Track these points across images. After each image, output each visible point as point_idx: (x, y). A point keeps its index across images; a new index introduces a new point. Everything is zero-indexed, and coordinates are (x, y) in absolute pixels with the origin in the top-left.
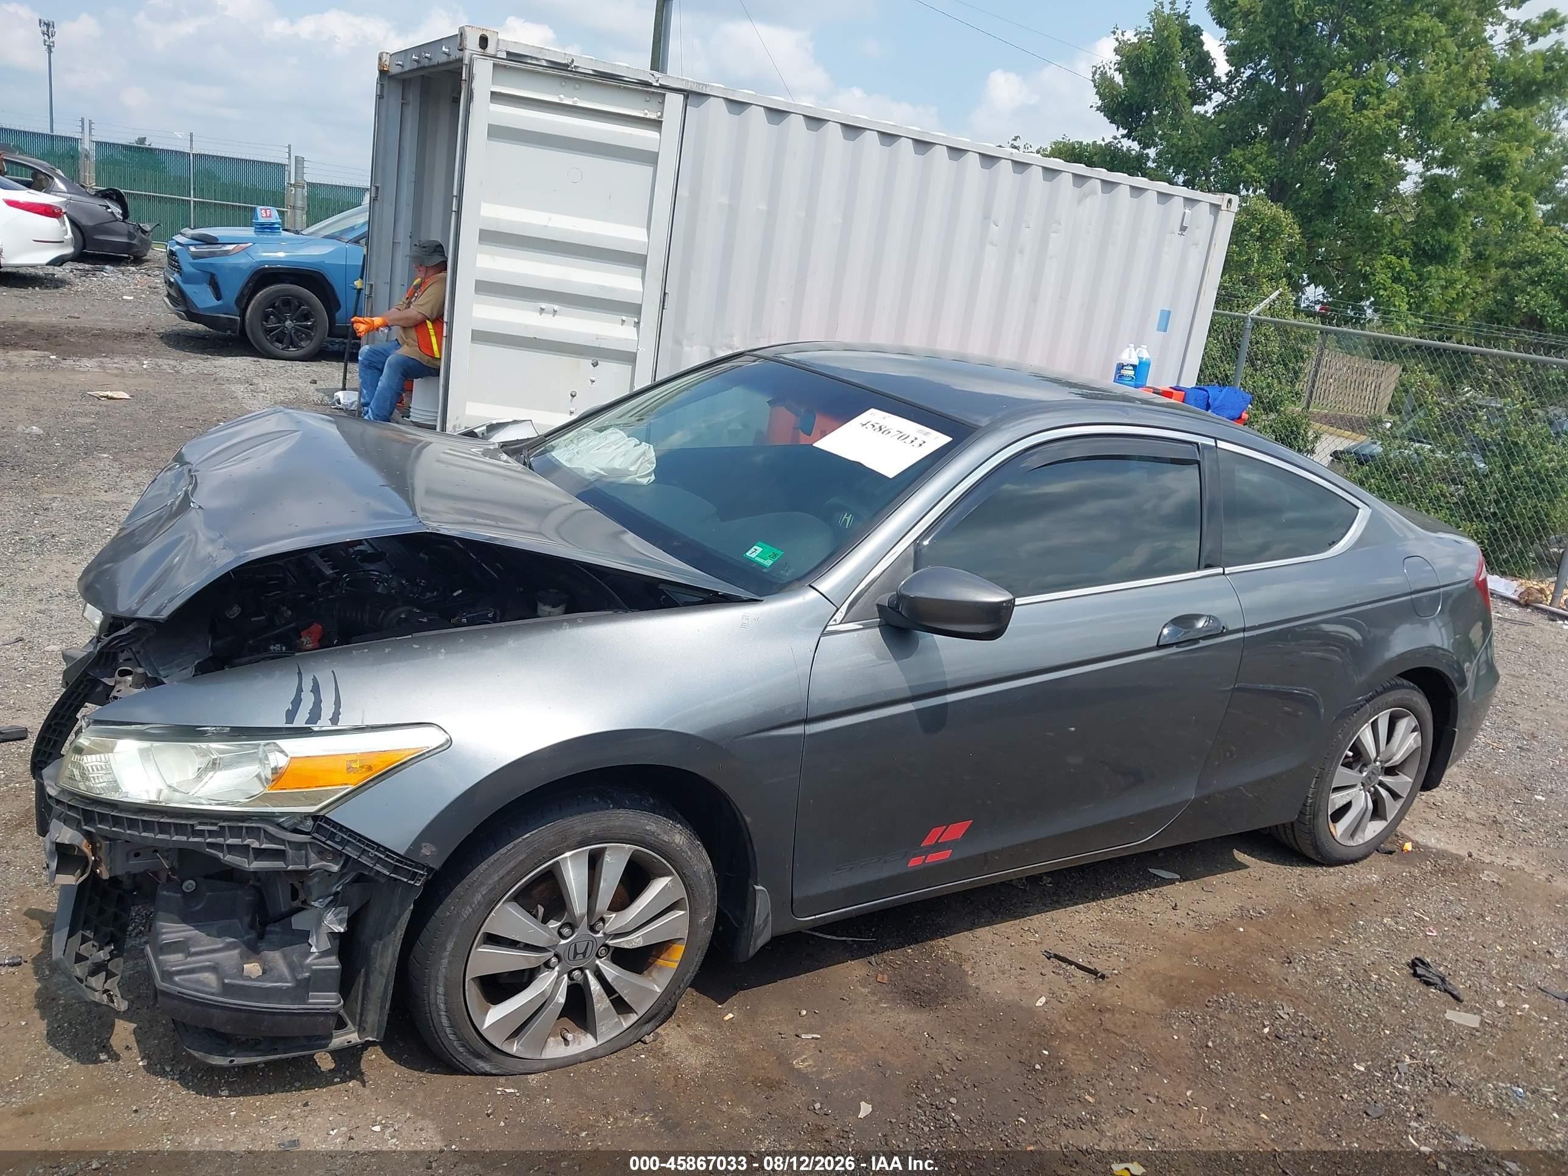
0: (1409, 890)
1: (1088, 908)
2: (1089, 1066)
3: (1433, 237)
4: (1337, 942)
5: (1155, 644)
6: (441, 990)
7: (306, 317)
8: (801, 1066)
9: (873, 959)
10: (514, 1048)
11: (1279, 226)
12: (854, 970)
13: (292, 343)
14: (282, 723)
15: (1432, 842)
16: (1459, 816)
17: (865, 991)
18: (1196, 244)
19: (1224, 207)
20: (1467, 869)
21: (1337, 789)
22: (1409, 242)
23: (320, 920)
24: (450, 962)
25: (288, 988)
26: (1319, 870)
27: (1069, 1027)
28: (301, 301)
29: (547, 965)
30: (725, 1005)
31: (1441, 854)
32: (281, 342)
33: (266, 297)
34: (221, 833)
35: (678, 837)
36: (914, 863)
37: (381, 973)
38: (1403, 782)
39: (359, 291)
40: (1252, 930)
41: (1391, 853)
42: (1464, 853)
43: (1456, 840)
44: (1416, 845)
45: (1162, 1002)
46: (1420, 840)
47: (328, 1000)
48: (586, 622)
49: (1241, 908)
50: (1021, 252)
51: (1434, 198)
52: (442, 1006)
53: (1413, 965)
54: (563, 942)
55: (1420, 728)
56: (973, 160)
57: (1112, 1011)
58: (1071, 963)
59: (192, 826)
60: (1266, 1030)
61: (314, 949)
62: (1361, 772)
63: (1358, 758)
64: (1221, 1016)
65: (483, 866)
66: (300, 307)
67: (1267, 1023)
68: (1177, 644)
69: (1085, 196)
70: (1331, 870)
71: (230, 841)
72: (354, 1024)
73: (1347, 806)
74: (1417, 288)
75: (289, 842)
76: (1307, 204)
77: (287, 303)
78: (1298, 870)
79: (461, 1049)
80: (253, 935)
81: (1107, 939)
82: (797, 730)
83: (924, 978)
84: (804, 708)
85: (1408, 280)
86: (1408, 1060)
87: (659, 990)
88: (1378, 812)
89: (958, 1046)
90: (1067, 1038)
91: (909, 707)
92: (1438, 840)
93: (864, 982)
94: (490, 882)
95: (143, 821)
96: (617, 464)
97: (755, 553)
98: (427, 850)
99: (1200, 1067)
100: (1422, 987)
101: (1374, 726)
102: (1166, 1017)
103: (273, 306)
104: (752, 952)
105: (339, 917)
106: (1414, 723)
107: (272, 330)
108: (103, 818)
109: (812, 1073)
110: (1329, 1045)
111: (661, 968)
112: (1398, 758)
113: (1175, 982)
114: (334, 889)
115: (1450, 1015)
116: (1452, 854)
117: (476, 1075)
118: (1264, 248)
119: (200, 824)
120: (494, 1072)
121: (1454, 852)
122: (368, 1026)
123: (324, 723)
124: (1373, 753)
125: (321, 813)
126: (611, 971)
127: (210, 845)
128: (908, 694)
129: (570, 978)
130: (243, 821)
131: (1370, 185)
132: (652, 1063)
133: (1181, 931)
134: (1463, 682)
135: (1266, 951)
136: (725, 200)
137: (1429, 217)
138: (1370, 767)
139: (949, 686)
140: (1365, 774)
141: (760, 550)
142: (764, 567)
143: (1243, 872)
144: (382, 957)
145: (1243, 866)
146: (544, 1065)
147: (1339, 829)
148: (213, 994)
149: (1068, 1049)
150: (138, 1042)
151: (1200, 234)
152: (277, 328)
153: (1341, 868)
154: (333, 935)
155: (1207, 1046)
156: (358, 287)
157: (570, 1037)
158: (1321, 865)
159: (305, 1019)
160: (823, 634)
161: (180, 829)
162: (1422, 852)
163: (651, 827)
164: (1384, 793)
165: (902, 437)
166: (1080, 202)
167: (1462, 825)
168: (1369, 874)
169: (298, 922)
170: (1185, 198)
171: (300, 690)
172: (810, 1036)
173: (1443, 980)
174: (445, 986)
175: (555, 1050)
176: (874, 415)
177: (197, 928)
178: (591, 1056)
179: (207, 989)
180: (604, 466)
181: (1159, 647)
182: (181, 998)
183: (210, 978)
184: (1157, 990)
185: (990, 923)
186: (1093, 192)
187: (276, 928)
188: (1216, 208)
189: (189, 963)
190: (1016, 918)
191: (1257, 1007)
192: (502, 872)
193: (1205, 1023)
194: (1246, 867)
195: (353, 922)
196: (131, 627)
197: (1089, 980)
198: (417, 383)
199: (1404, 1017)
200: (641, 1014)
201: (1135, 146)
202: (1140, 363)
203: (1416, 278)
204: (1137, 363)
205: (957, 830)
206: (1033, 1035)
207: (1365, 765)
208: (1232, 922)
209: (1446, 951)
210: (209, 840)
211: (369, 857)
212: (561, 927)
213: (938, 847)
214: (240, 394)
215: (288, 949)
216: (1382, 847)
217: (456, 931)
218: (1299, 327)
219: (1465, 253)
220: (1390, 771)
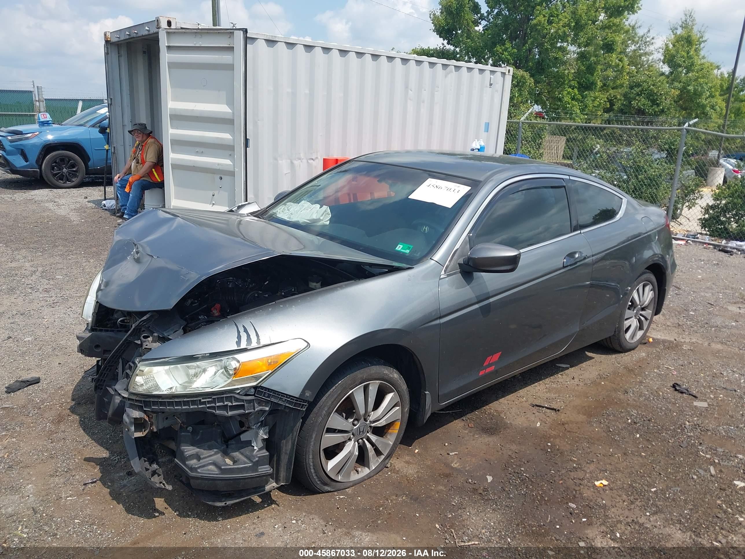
0: (659, 357)
1: (540, 384)
2: (568, 447)
3: (586, 79)
4: (641, 382)
5: (562, 266)
6: (311, 457)
7: (73, 166)
8: (456, 466)
9: (464, 418)
10: (340, 478)
11: (524, 79)
12: (457, 425)
13: (68, 180)
14: (235, 347)
15: (659, 337)
16: (665, 325)
17: (466, 432)
18: (497, 91)
19: (507, 73)
20: (677, 346)
21: (627, 319)
22: (576, 82)
23: (257, 434)
24: (314, 444)
25: (250, 466)
26: (622, 355)
27: (554, 433)
28: (70, 158)
29: (350, 439)
30: (412, 447)
31: (664, 341)
32: (62, 180)
33: (51, 158)
34: (214, 401)
35: (395, 375)
36: (481, 373)
37: (286, 453)
38: (648, 313)
39: (107, 151)
40: (607, 383)
41: (645, 343)
42: (672, 339)
43: (668, 335)
44: (653, 339)
45: (585, 417)
46: (654, 337)
47: (266, 469)
48: (347, 286)
49: (599, 374)
50: (423, 102)
51: (584, 61)
52: (311, 464)
53: (674, 386)
54: (355, 427)
55: (653, 289)
56: (398, 61)
57: (567, 423)
58: (543, 407)
59: (200, 400)
60: (630, 421)
61: (255, 448)
62: (633, 311)
63: (633, 305)
64: (610, 418)
65: (324, 398)
66: (69, 161)
67: (629, 418)
68: (570, 265)
69: (448, 74)
70: (626, 354)
71: (218, 404)
72: (273, 479)
73: (630, 326)
74: (582, 102)
75: (246, 400)
76: (531, 69)
77: (62, 160)
78: (614, 356)
79: (319, 482)
80: (225, 446)
81: (553, 396)
82: (437, 322)
83: (487, 423)
84: (439, 312)
85: (577, 98)
86: (687, 423)
87: (391, 443)
88: (641, 328)
89: (514, 447)
90: (555, 437)
91: (477, 306)
92: (661, 335)
93: (464, 428)
94: (328, 405)
95: (175, 402)
96: (314, 217)
97: (400, 248)
98: (308, 394)
99: (611, 440)
100: (680, 395)
101: (638, 290)
102: (589, 422)
103: (55, 162)
104: (425, 421)
105: (265, 431)
106: (651, 287)
107: (56, 174)
108: (155, 404)
109: (462, 468)
110: (655, 423)
111: (391, 434)
112: (646, 303)
113: (586, 408)
114: (261, 419)
115: (696, 403)
116: (668, 341)
117: (324, 493)
118: (520, 90)
119: (203, 399)
120: (332, 490)
121: (669, 339)
122: (281, 478)
123: (254, 344)
124: (638, 302)
125: (259, 385)
126: (374, 438)
127: (209, 408)
128: (476, 301)
129: (358, 444)
130: (223, 395)
131: (557, 58)
132: (395, 476)
133: (580, 388)
134: (667, 268)
135: (615, 390)
136: (289, 90)
137: (583, 71)
138: (637, 308)
139: (491, 295)
140: (635, 311)
141: (401, 246)
142: (406, 253)
143: (593, 360)
144: (286, 446)
145: (591, 358)
146: (351, 484)
147: (628, 336)
148: (217, 474)
149: (558, 441)
150: (169, 505)
151: (498, 86)
152: (59, 173)
153: (629, 353)
154: (264, 440)
155: (610, 431)
156: (107, 149)
157: (359, 469)
158: (622, 352)
159: (258, 479)
160: (440, 279)
161: (194, 403)
162: (656, 342)
163: (386, 372)
164: (642, 318)
165: (449, 189)
166: (446, 76)
167: (667, 328)
168: (641, 353)
169: (244, 437)
170: (490, 71)
171: (239, 332)
172: (453, 454)
173: (687, 390)
174: (313, 455)
175: (355, 477)
176: (431, 181)
177: (198, 447)
178: (369, 477)
179: (214, 473)
180: (308, 218)
181: (564, 267)
182: (202, 478)
183: (212, 467)
184: (581, 412)
185: (503, 397)
186: (451, 72)
187: (233, 442)
188: (503, 74)
189: (201, 463)
190: (513, 393)
191: (622, 413)
192: (332, 400)
193: (605, 422)
194: (593, 358)
195: (271, 433)
196: (148, 316)
197: (553, 413)
198: (147, 192)
199: (678, 407)
200: (385, 455)
201: (452, 48)
202: (481, 148)
203: (581, 97)
204: (479, 148)
205: (496, 357)
206: (541, 438)
207: (635, 308)
208: (598, 381)
209: (683, 379)
210: (208, 405)
211: (283, 401)
212: (353, 421)
213: (490, 365)
214: (52, 208)
215: (242, 450)
216: (643, 341)
217: (316, 429)
218: (539, 123)
219: (599, 84)
220: (643, 309)
